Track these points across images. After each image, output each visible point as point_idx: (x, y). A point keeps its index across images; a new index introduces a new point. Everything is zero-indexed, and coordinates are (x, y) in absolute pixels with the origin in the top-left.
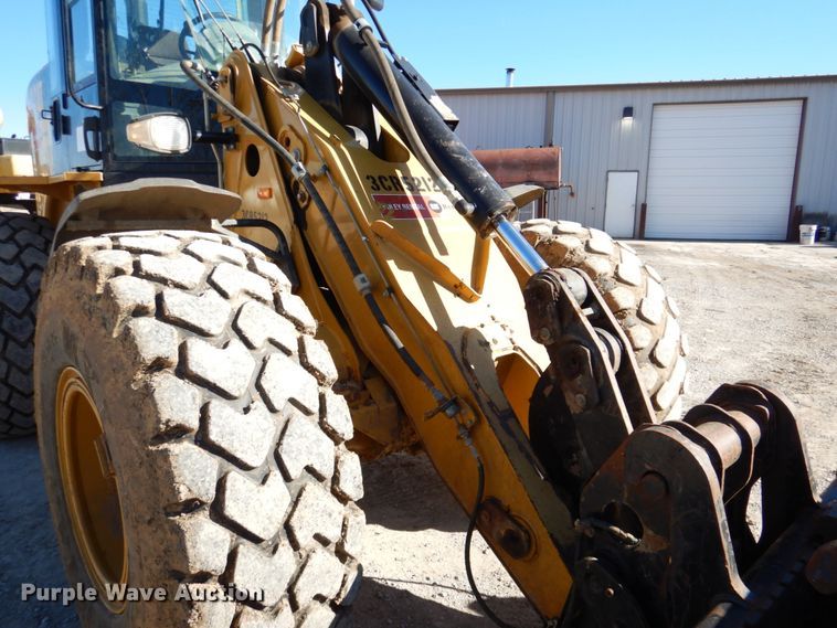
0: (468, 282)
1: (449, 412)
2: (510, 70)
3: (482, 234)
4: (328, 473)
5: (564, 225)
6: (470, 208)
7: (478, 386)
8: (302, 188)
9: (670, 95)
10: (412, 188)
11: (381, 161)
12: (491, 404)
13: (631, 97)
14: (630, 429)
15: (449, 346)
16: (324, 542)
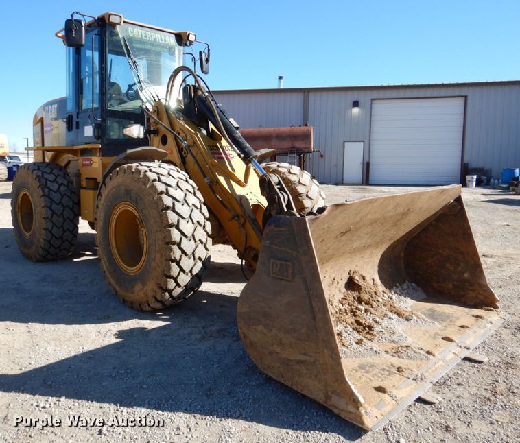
0: (242, 180)
1: (236, 219)
2: (280, 78)
3: (247, 164)
4: (203, 224)
5: (282, 164)
6: (242, 155)
7: (245, 211)
8: (184, 150)
9: (382, 94)
10: (223, 150)
11: (211, 140)
12: (249, 217)
13: (357, 95)
14: (286, 210)
15: (236, 199)
16: (202, 242)
